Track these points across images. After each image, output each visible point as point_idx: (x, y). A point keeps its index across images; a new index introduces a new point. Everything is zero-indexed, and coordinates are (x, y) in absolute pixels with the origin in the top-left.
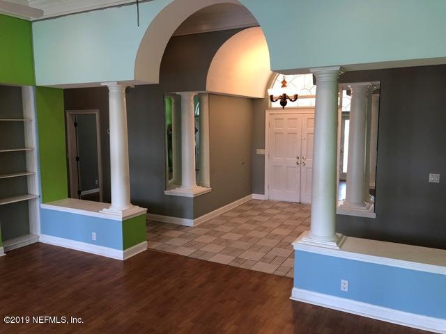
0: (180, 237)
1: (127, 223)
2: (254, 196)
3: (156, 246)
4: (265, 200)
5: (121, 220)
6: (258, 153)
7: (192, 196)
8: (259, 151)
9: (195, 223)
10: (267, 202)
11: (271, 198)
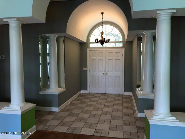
0: (53, 119)
1: (24, 115)
2: (82, 92)
3: (41, 127)
4: (88, 93)
5: (21, 114)
6: (83, 70)
7: (58, 94)
8: (84, 69)
9: (59, 109)
10: (89, 94)
11: (91, 92)
